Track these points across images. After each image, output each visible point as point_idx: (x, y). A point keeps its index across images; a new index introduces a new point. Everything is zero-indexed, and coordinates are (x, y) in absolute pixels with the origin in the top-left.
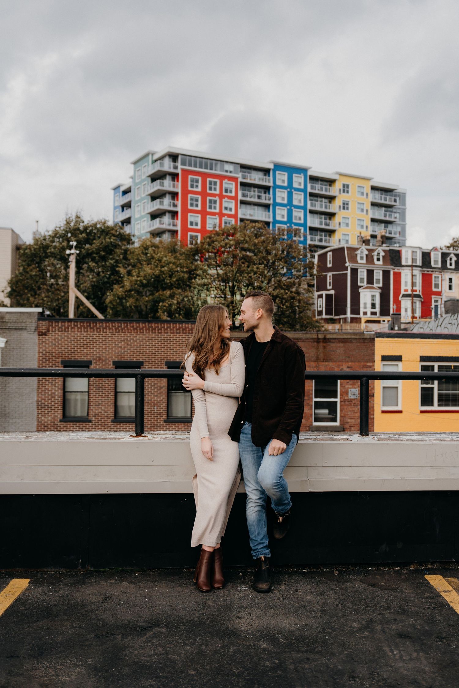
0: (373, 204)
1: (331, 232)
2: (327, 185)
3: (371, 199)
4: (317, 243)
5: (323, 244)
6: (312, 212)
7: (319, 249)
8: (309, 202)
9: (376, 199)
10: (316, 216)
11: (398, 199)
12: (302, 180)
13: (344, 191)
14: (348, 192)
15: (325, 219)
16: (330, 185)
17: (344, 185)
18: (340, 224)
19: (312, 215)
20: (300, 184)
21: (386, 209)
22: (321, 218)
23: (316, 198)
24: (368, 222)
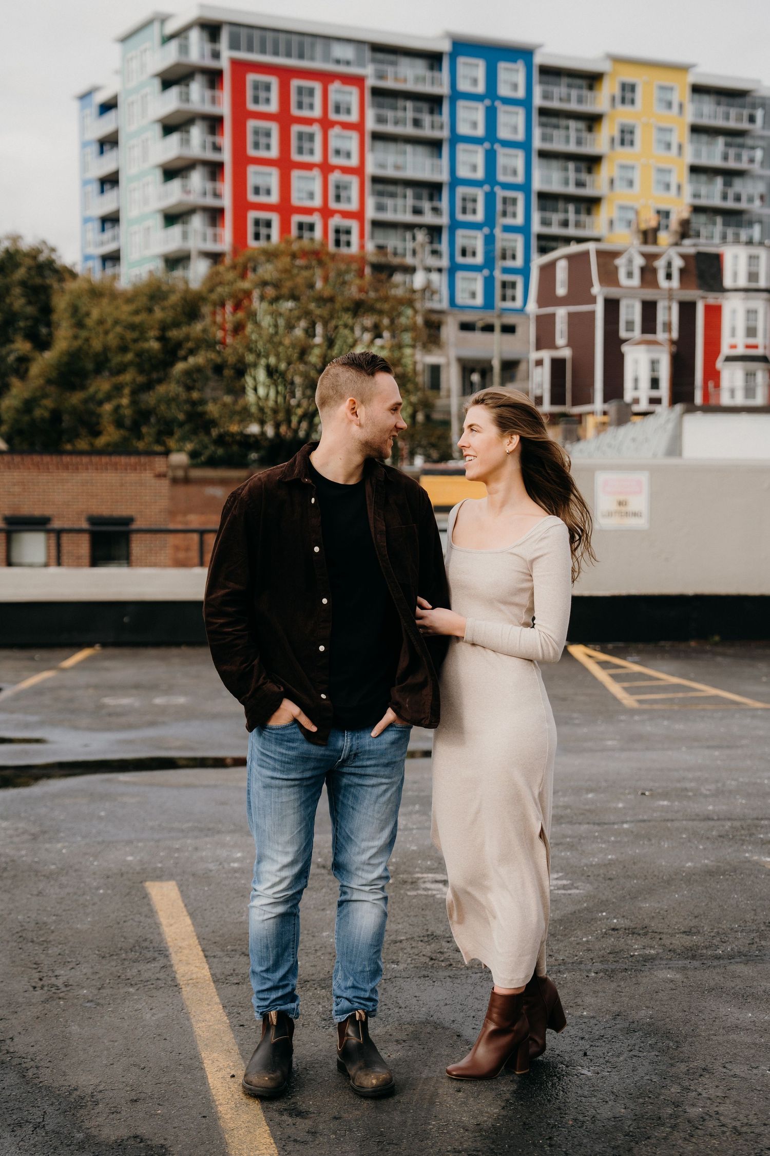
0: (696, 130)
1: (590, 204)
2: (580, 87)
3: (690, 117)
4: (555, 230)
5: (571, 231)
6: (543, 154)
7: (560, 244)
8: (537, 132)
9: (702, 115)
10: (555, 164)
11: (759, 114)
12: (521, 78)
13: (623, 101)
14: (633, 102)
15: (578, 170)
16: (591, 88)
17: (624, 87)
18: (612, 182)
19: (544, 162)
20: (515, 87)
21: (729, 139)
22: (566, 169)
23: (554, 121)
24: (680, 175)
